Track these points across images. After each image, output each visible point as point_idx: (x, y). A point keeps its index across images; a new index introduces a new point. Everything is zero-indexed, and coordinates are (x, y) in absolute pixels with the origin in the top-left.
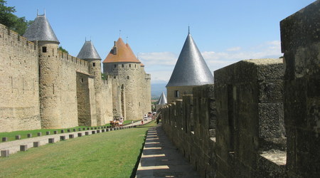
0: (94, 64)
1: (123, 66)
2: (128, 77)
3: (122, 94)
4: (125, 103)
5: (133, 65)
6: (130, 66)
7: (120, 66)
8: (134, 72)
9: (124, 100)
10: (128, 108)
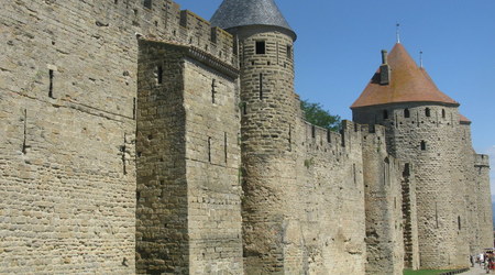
0: (261, 48)
1: (407, 114)
2: (423, 144)
3: (406, 190)
4: (414, 216)
5: (436, 111)
6: (427, 112)
7: (399, 113)
8: (438, 130)
9: (413, 210)
10: (425, 234)
